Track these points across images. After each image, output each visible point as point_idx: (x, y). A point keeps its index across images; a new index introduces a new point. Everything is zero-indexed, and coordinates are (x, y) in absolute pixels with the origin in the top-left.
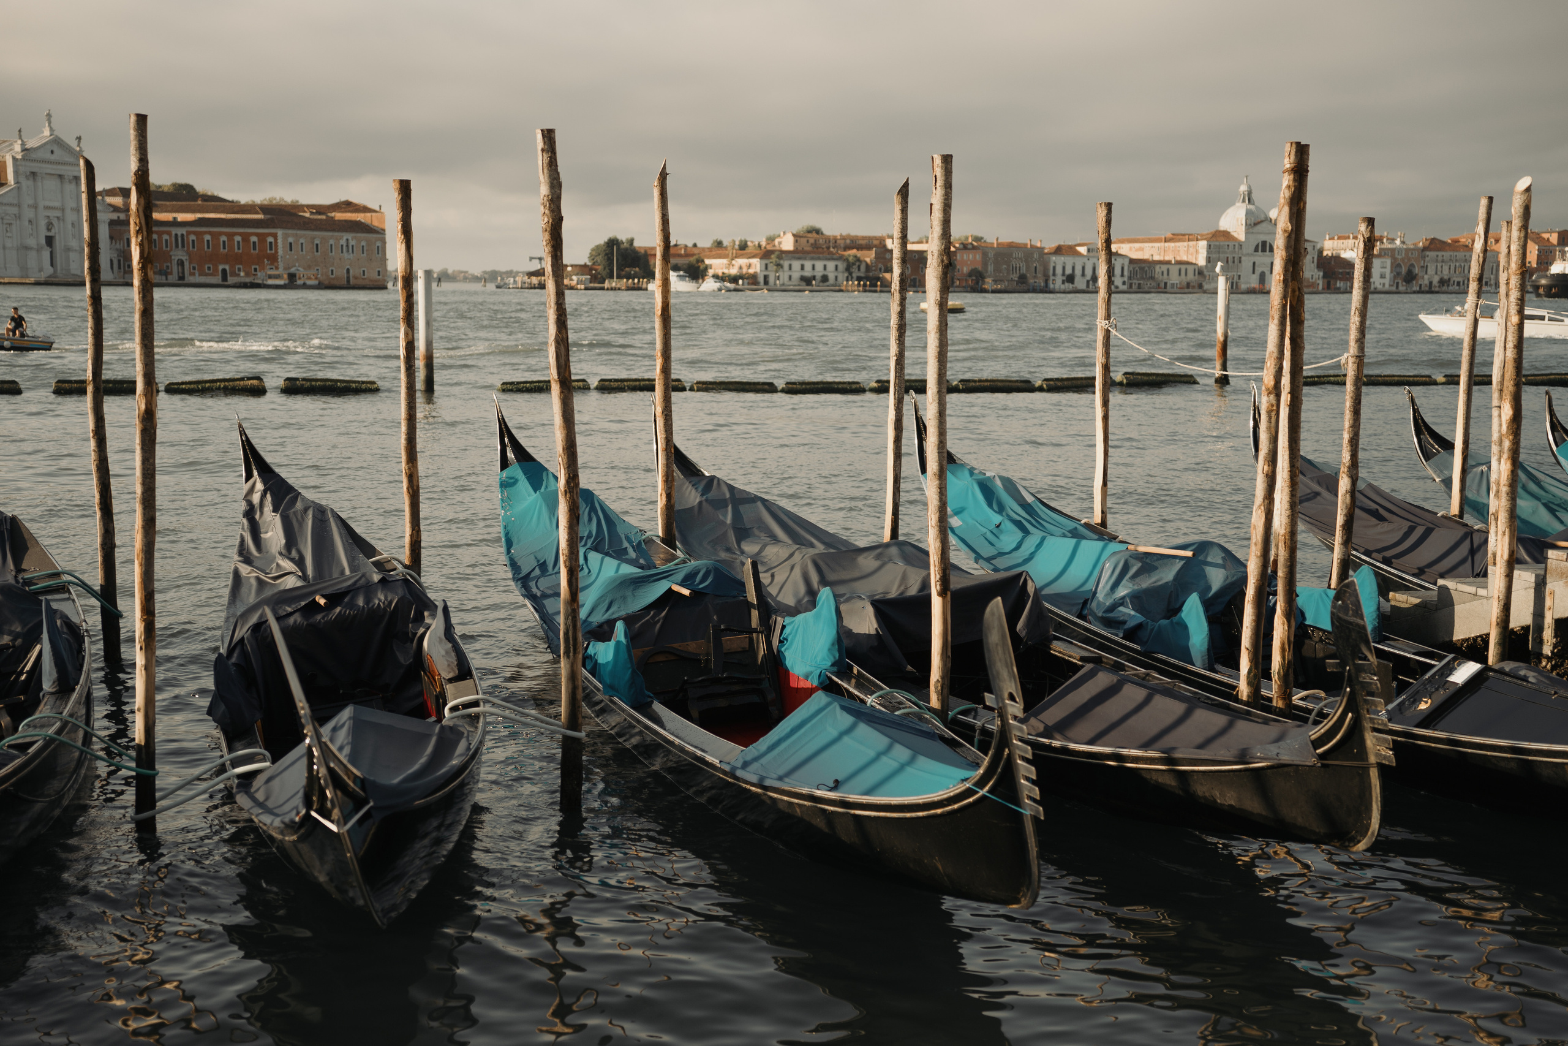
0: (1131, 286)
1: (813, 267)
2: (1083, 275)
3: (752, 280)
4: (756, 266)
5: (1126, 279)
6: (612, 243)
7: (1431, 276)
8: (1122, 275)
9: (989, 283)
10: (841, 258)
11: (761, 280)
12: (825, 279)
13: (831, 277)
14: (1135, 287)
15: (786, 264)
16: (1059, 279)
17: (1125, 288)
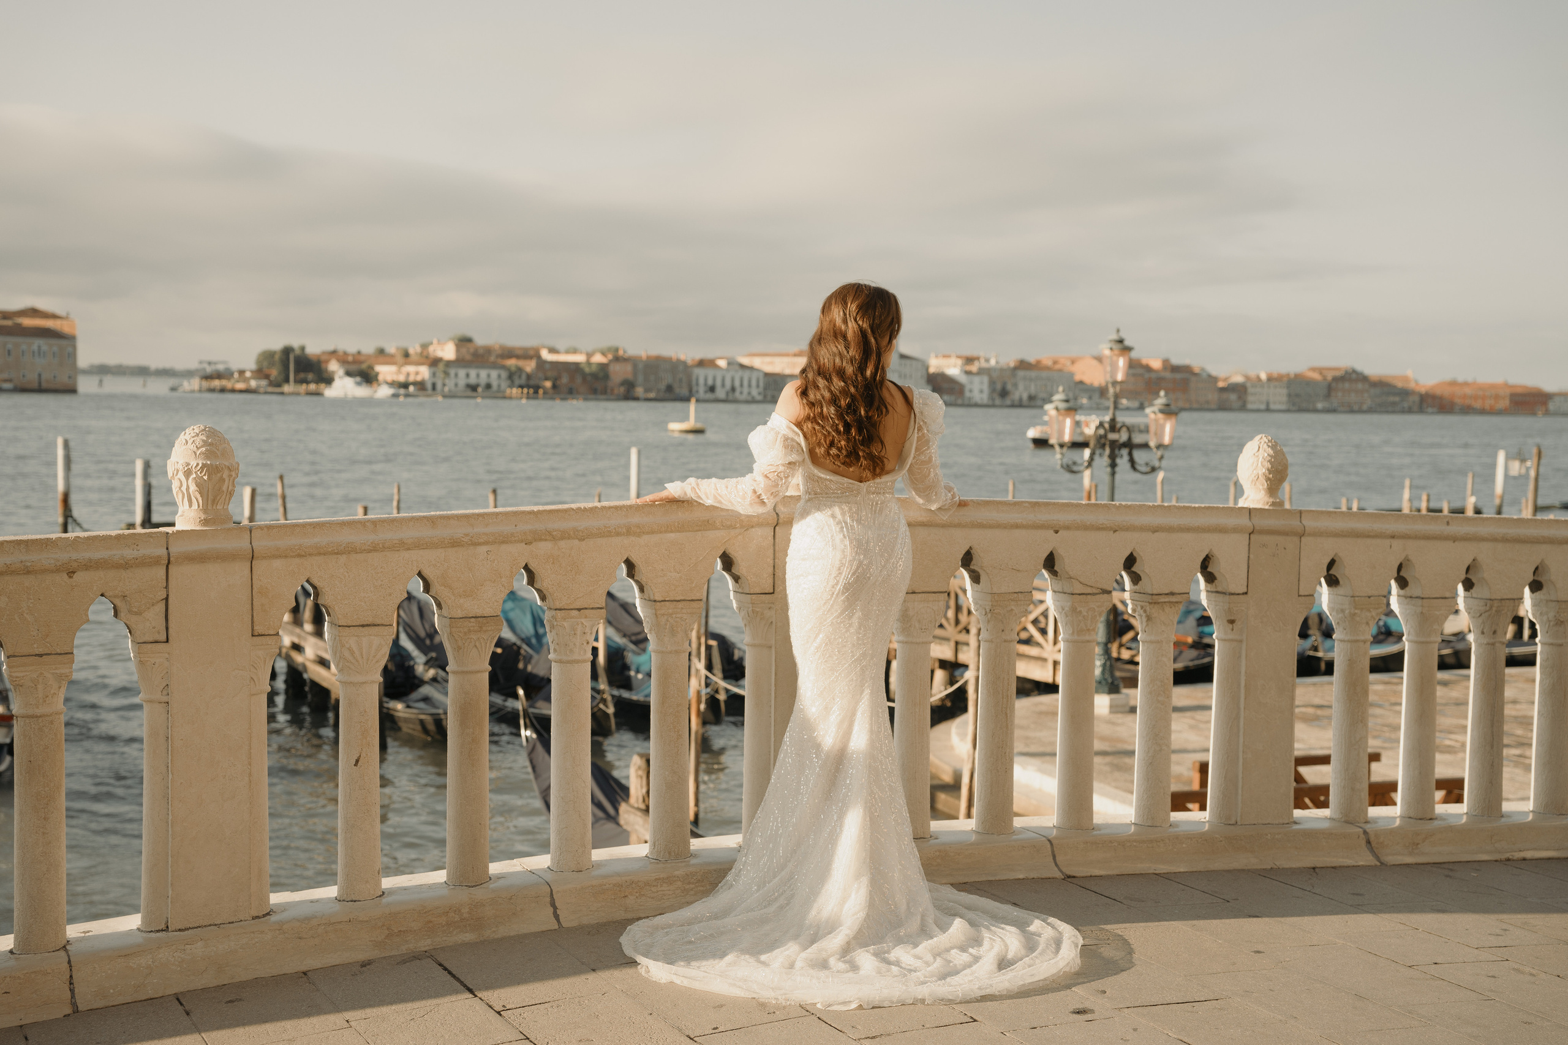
0: (765, 396)
1: (478, 376)
2: (723, 385)
3: (421, 385)
4: (424, 372)
5: (761, 389)
6: (287, 351)
7: (1021, 392)
8: (758, 386)
9: (639, 391)
10: (503, 367)
11: (429, 386)
12: (488, 386)
13: (495, 384)
14: (769, 398)
15: (452, 372)
16: (702, 389)
17: (759, 398)
